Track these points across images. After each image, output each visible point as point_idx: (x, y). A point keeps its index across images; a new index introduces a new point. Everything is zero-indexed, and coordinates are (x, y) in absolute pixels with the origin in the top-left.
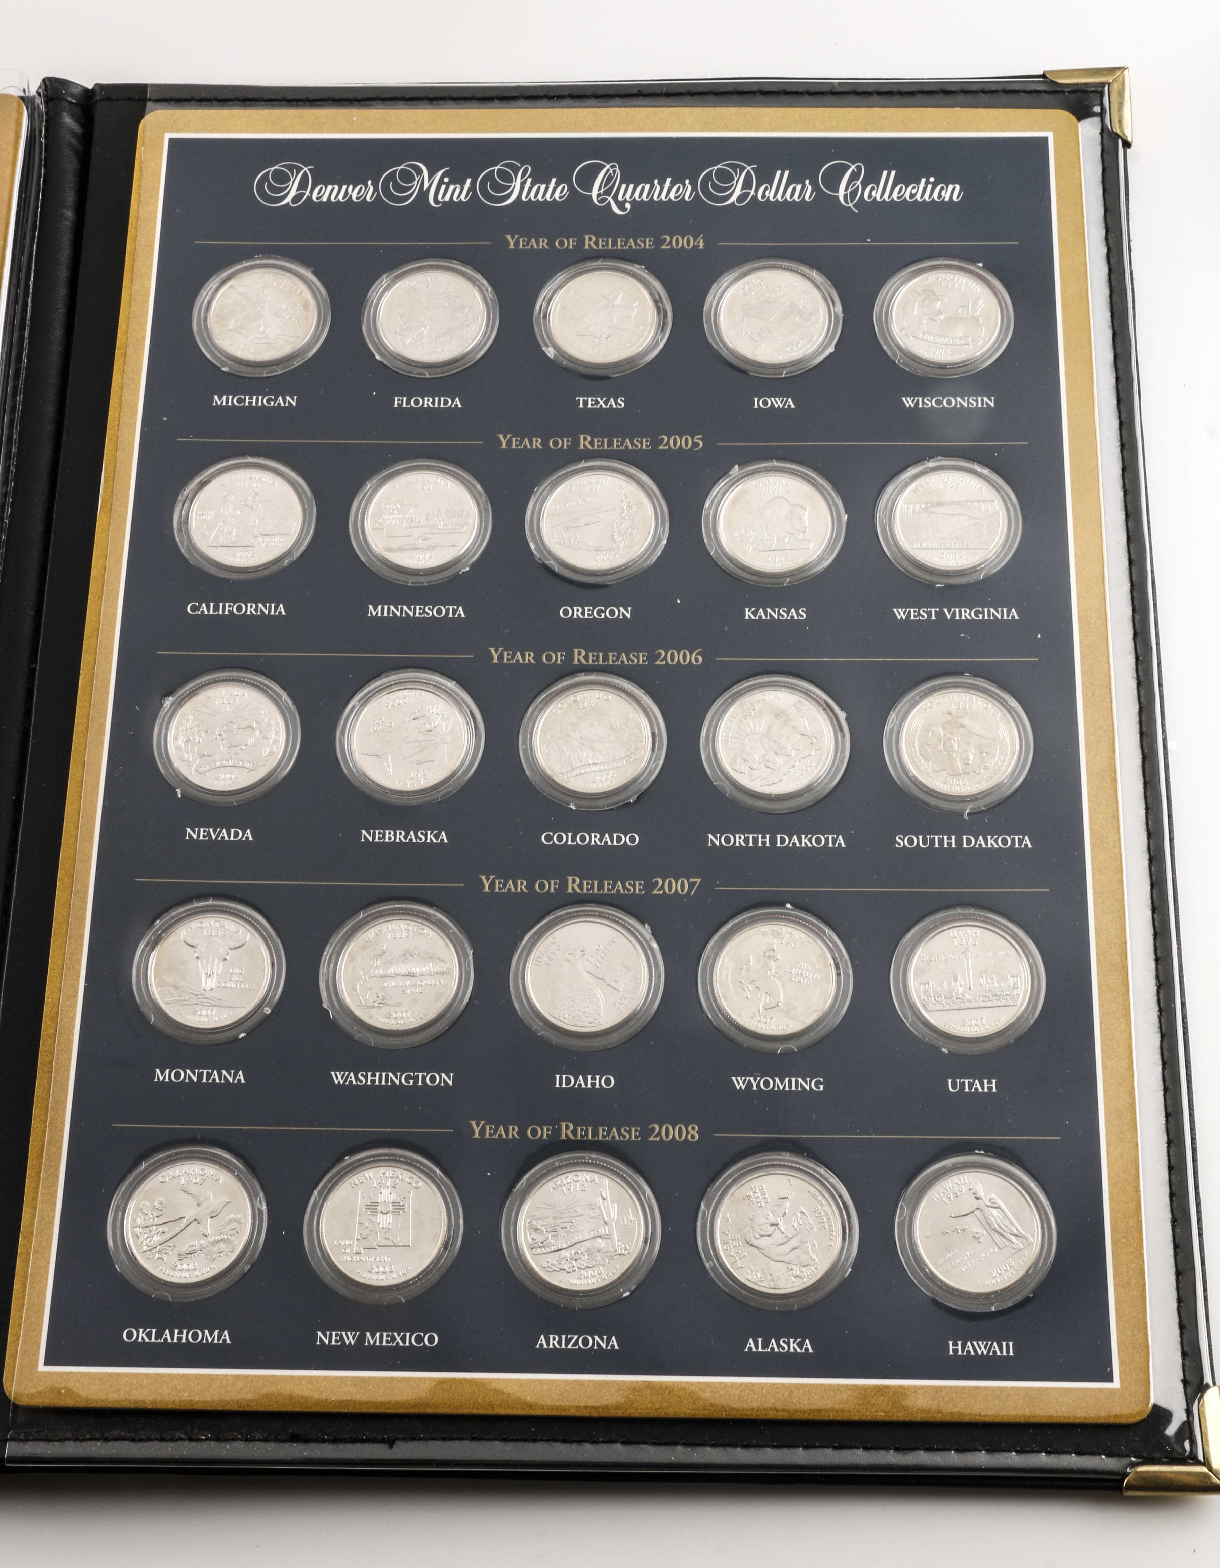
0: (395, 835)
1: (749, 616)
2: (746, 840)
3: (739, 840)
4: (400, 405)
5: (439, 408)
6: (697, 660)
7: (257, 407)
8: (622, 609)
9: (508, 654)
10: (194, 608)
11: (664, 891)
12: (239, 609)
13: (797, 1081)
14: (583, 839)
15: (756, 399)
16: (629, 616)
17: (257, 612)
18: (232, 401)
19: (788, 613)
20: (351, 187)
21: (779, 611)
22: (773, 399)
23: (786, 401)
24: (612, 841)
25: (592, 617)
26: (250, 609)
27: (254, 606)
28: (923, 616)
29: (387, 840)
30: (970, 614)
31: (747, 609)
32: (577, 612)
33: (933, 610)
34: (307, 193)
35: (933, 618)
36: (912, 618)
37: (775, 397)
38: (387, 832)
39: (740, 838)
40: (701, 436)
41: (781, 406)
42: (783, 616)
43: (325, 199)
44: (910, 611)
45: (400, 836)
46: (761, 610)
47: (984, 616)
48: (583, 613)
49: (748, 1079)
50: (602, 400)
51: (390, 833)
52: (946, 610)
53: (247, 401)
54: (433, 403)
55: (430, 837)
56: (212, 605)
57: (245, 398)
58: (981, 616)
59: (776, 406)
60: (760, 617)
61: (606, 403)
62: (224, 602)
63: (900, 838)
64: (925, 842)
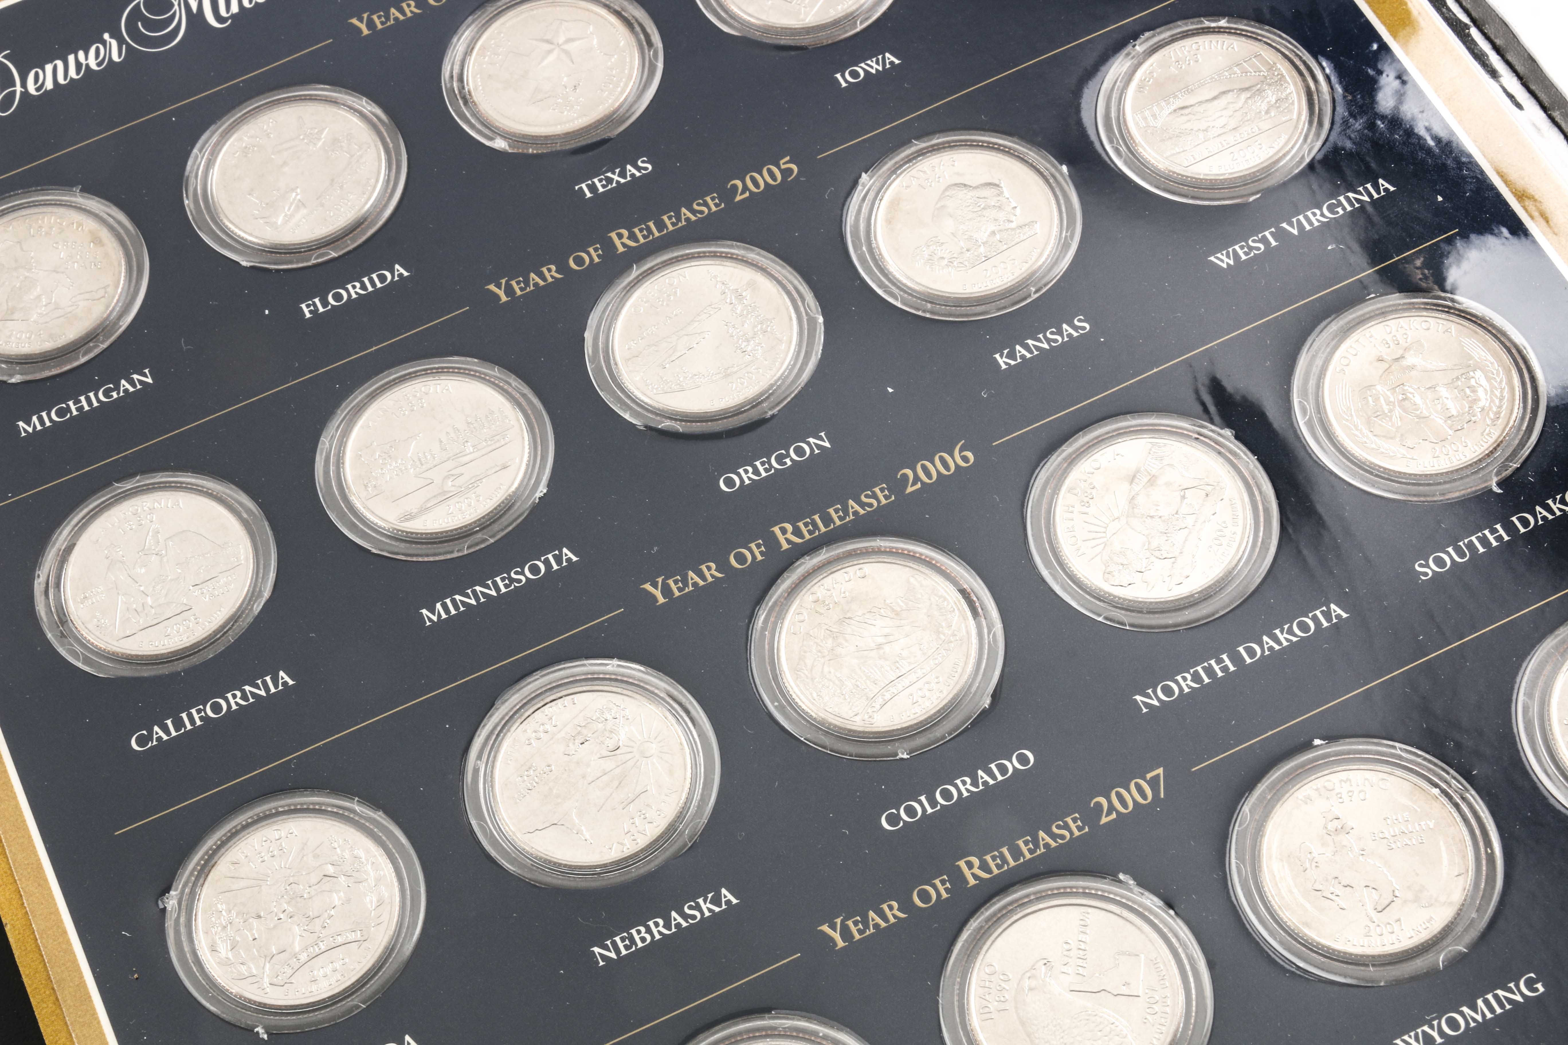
0: (649, 931)
1: (1006, 363)
2: (1196, 678)
3: (1184, 683)
4: (314, 312)
5: (377, 291)
6: (965, 459)
7: (93, 410)
8: (811, 440)
9: (676, 582)
10: (141, 741)
11: (1118, 812)
12: (216, 708)
13: (1496, 997)
14: (947, 795)
15: (838, 76)
16: (827, 444)
17: (246, 699)
18: (50, 417)
19: (1060, 333)
20: (81, 54)
21: (1045, 337)
22: (863, 65)
23: (884, 59)
24: (994, 777)
25: (773, 471)
26: (234, 700)
27: (238, 694)
28: (1258, 249)
29: (640, 945)
30: (1322, 215)
31: (997, 356)
32: (746, 475)
33: (1267, 233)
34: (18, 89)
35: (1274, 243)
36: (1244, 257)
37: (864, 60)
38: (633, 931)
39: (1185, 679)
40: (788, 158)
41: (880, 68)
42: (1056, 341)
43: (49, 85)
44: (1234, 251)
45: (658, 928)
46: (1018, 347)
47: (1344, 209)
48: (756, 472)
49: (1419, 1031)
50: (614, 173)
51: (639, 932)
52: (1284, 225)
53: (73, 408)
54: (363, 287)
55: (706, 907)
56: (169, 722)
57: (68, 406)
58: (1340, 210)
59: (873, 71)
60: (1023, 357)
61: (623, 174)
62: (187, 709)
63: (1421, 566)
64: (1462, 554)
